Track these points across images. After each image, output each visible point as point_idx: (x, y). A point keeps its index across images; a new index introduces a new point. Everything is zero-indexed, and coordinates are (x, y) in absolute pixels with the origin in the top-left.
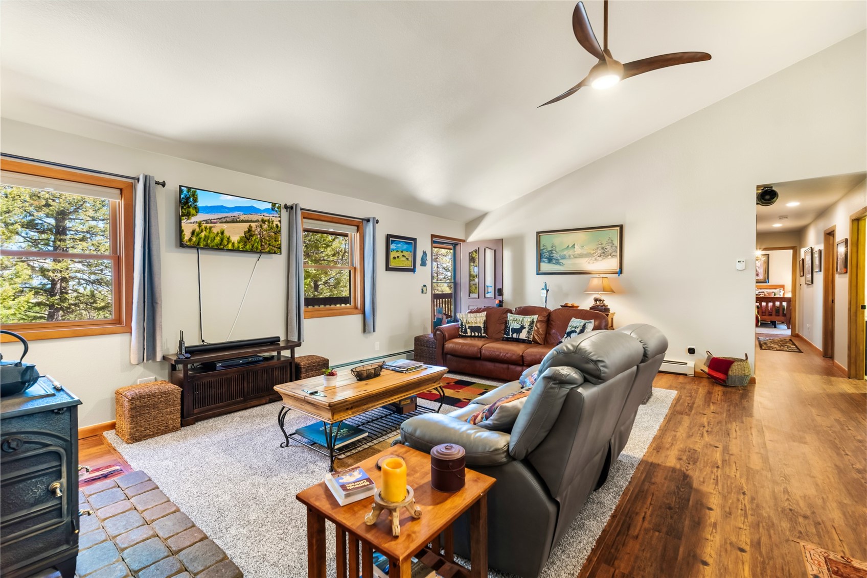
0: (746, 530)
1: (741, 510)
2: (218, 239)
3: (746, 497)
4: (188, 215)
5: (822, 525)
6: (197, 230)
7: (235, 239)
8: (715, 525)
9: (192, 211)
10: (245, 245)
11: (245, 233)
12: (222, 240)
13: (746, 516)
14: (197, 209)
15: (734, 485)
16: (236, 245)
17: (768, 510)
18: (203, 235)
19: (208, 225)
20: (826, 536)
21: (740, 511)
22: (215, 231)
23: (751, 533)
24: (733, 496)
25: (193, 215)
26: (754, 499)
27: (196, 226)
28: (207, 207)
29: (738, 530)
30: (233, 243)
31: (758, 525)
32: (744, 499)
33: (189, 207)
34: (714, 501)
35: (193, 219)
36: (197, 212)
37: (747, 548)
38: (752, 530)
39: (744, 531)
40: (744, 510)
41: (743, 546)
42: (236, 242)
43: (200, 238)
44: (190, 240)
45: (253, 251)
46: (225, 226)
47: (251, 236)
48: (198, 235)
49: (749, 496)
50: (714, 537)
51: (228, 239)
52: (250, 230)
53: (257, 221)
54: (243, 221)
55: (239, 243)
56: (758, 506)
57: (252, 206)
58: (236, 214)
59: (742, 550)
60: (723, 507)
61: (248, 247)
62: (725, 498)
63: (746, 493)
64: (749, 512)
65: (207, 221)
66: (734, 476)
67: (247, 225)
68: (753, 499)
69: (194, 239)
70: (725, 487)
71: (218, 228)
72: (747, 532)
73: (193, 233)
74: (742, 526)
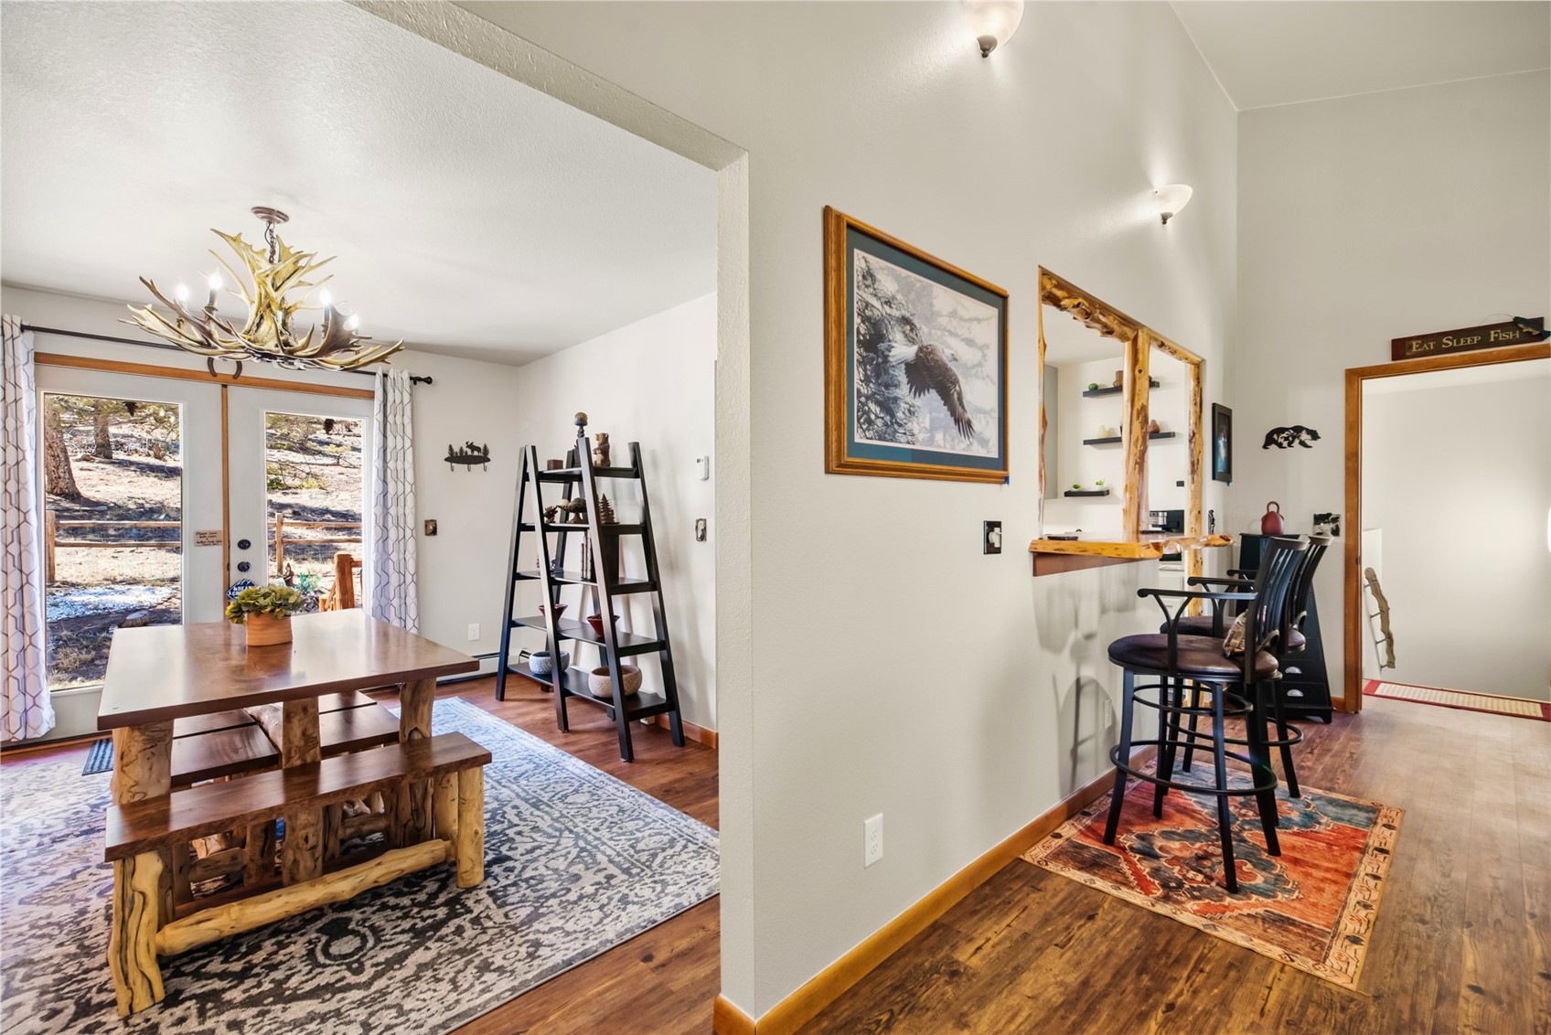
0: (1466, 1026)
5: (1285, 1018)
20: (1292, 997)
23: (1456, 1017)
29: (1485, 1027)
37: (1465, 992)
38: (1450, 1024)
39: (1470, 1023)
41: (1473, 996)
50: (1539, 1018)
59: (1476, 989)
72: (1463, 1020)
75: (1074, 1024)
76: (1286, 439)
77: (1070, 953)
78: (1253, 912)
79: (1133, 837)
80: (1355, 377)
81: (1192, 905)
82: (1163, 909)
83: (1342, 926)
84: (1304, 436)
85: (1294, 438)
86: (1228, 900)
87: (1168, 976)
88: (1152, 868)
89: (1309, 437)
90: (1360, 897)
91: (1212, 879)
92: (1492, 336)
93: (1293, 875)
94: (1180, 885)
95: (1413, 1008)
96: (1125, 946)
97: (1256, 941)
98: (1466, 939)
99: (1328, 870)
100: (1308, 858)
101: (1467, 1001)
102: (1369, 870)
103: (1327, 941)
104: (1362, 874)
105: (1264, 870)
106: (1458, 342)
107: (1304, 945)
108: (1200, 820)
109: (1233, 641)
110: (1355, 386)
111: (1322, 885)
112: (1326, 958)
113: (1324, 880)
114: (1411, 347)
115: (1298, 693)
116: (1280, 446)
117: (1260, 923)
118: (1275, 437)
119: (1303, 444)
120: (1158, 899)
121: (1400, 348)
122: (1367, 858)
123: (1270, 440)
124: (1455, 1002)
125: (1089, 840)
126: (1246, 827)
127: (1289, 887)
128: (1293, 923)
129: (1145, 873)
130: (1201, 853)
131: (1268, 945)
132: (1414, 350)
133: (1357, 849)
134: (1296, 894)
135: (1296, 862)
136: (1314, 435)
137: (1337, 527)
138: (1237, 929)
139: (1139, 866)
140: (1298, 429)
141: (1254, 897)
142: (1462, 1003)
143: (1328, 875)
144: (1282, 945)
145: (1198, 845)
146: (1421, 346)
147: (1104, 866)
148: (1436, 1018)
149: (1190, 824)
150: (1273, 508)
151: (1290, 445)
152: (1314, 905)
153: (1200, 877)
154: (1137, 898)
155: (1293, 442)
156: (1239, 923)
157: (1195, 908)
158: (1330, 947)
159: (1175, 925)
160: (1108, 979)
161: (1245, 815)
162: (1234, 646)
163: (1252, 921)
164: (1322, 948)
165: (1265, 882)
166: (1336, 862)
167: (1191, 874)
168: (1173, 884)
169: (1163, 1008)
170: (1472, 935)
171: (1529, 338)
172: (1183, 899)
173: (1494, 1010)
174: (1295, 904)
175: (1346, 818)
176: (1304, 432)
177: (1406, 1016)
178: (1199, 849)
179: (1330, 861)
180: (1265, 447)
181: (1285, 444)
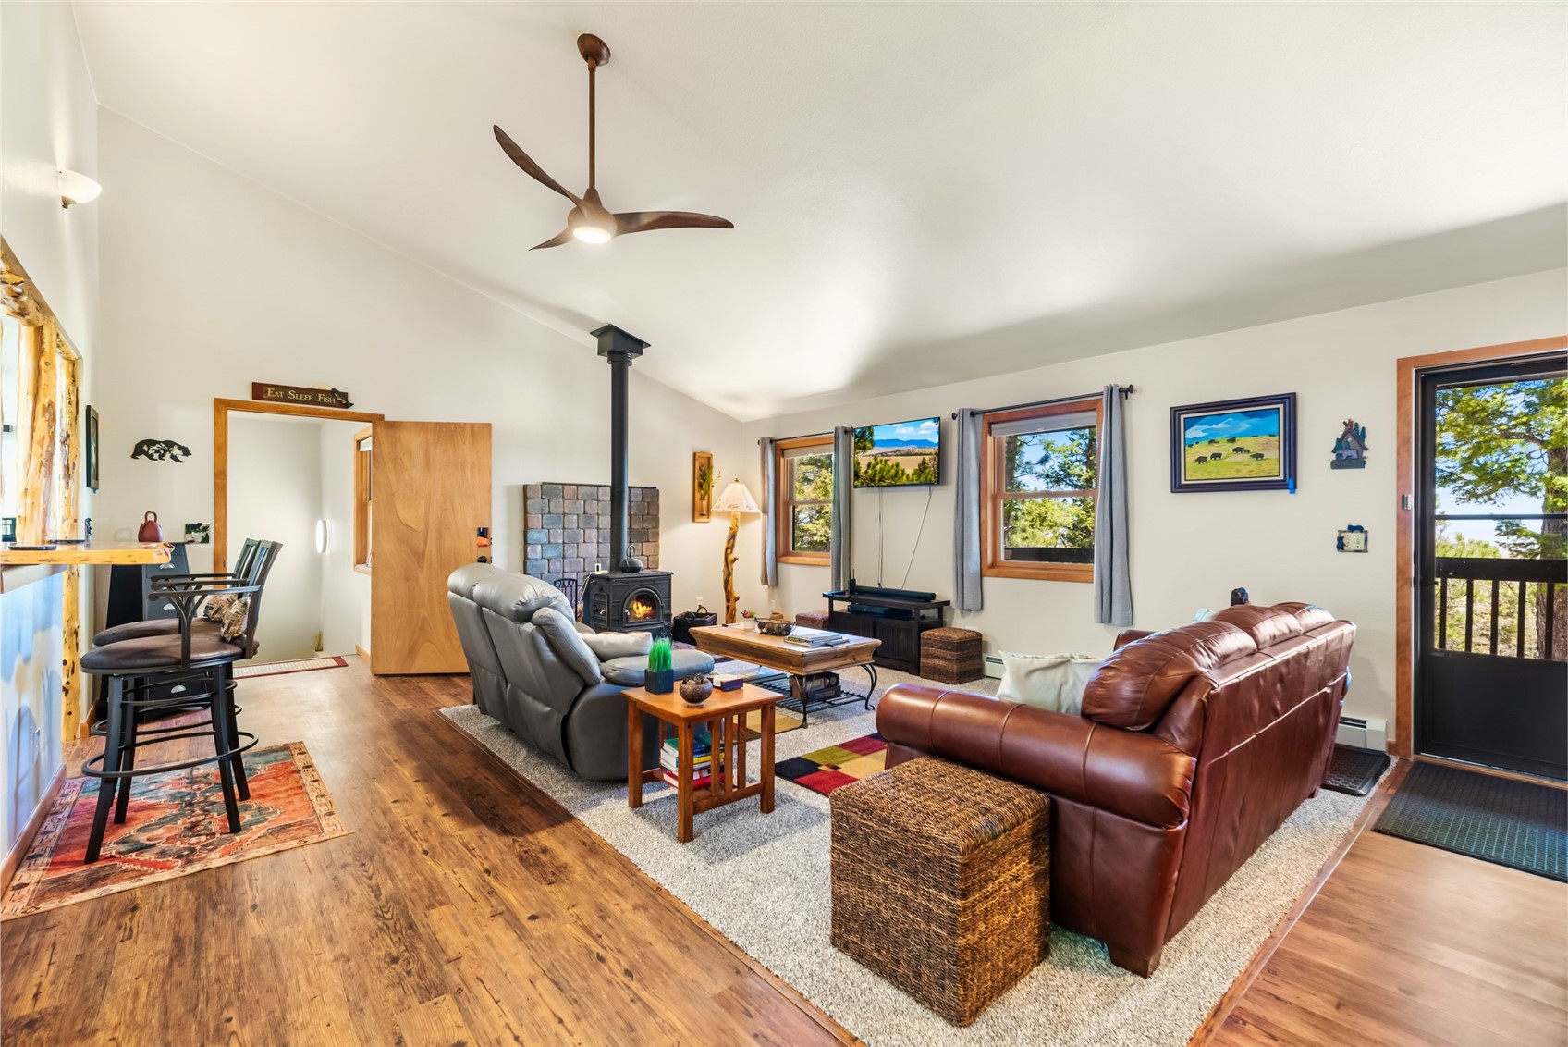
1: (416, 832)
2: (893, 471)
3: (420, 849)
4: (864, 449)
6: (873, 462)
7: (909, 471)
8: (430, 805)
9: (868, 445)
10: (919, 477)
11: (919, 466)
12: (897, 472)
13: (409, 829)
14: (873, 442)
15: (445, 856)
16: (910, 477)
17: (389, 849)
18: (878, 467)
19: (884, 458)
21: (417, 830)
22: (890, 463)
24: (435, 841)
25: (869, 449)
26: (410, 853)
27: (872, 459)
28: (882, 441)
30: (908, 476)
31: (392, 827)
32: (422, 846)
33: (865, 441)
34: (449, 824)
35: (869, 452)
36: (873, 446)
37: (392, 805)
38: (395, 820)
40: (414, 834)
41: (396, 805)
42: (910, 475)
43: (876, 471)
44: (866, 472)
45: (928, 483)
46: (900, 458)
47: (925, 468)
48: (874, 467)
49: (418, 853)
50: (424, 798)
51: (903, 471)
52: (924, 462)
53: (931, 454)
54: (917, 454)
55: (913, 475)
56: (402, 846)
57: (926, 440)
58: (910, 447)
60: (435, 824)
61: (922, 479)
62: (442, 834)
63: (424, 855)
64: (407, 834)
65: (882, 455)
66: (455, 870)
67: (921, 457)
68: (412, 852)
69: (870, 471)
70: (452, 847)
71: (893, 461)
72: (398, 816)
73: (869, 466)
74: (406, 818)
75: (193, 961)
76: (157, 451)
77: (141, 937)
78: (260, 834)
79: (111, 846)
80: (222, 406)
81: (212, 855)
82: (190, 870)
83: (318, 812)
84: (176, 451)
85: (165, 451)
86: (237, 838)
87: (237, 896)
88: (157, 854)
89: (181, 452)
90: (316, 794)
91: (214, 834)
92: (320, 397)
93: (266, 804)
94: (192, 851)
95: (377, 824)
96: (186, 904)
97: (277, 846)
98: (377, 785)
99: (286, 791)
100: (268, 791)
101: (394, 807)
102: (309, 779)
103: (316, 822)
104: (307, 783)
105: (246, 810)
106: (299, 397)
107: (305, 831)
108: (165, 807)
109: (232, 628)
110: (223, 414)
111: (290, 800)
112: (322, 830)
113: (289, 796)
114: (267, 391)
115: (181, 688)
116: (151, 457)
117: (270, 836)
118: (145, 447)
119: (174, 458)
120: (183, 866)
121: (259, 390)
122: (303, 774)
123: (139, 450)
124: (391, 811)
125: (65, 870)
126: (208, 795)
127: (271, 810)
128: (290, 825)
129: (153, 859)
130: (188, 825)
131: (286, 843)
132: (269, 394)
133: (293, 772)
134: (279, 812)
135: (263, 796)
136: (186, 452)
137: (207, 535)
138: (259, 848)
139: (141, 859)
140: (170, 444)
141: (254, 827)
142: (393, 810)
143: (289, 793)
144: (293, 839)
145: (180, 822)
146: (274, 393)
147: (106, 877)
148: (389, 822)
149: (157, 815)
150: (151, 517)
151: (161, 457)
152: (294, 811)
153: (203, 838)
154: (166, 875)
155: (164, 455)
156: (257, 845)
157: (218, 854)
158: (320, 824)
159: (213, 872)
160: (193, 926)
161: (199, 789)
162: (233, 633)
163: (265, 838)
164: (317, 827)
165: (253, 816)
166: (287, 785)
167: (194, 840)
168: (186, 853)
169: (250, 911)
170: (379, 782)
171: (339, 404)
172: (204, 855)
173: (407, 805)
174: (283, 816)
175: (273, 759)
176: (176, 447)
177: (377, 829)
178: (184, 824)
179: (283, 786)
180: (134, 456)
181: (156, 456)
